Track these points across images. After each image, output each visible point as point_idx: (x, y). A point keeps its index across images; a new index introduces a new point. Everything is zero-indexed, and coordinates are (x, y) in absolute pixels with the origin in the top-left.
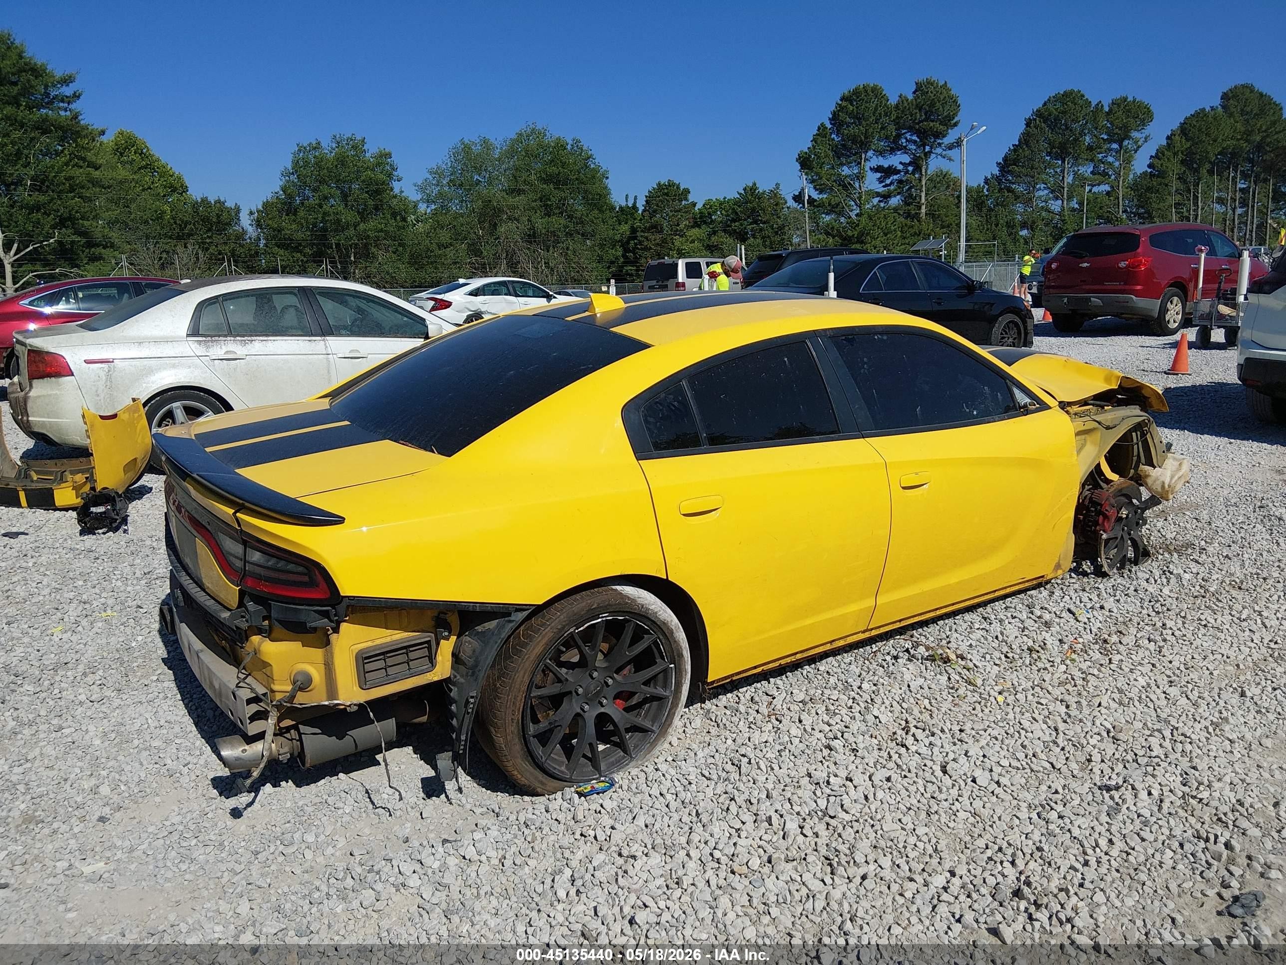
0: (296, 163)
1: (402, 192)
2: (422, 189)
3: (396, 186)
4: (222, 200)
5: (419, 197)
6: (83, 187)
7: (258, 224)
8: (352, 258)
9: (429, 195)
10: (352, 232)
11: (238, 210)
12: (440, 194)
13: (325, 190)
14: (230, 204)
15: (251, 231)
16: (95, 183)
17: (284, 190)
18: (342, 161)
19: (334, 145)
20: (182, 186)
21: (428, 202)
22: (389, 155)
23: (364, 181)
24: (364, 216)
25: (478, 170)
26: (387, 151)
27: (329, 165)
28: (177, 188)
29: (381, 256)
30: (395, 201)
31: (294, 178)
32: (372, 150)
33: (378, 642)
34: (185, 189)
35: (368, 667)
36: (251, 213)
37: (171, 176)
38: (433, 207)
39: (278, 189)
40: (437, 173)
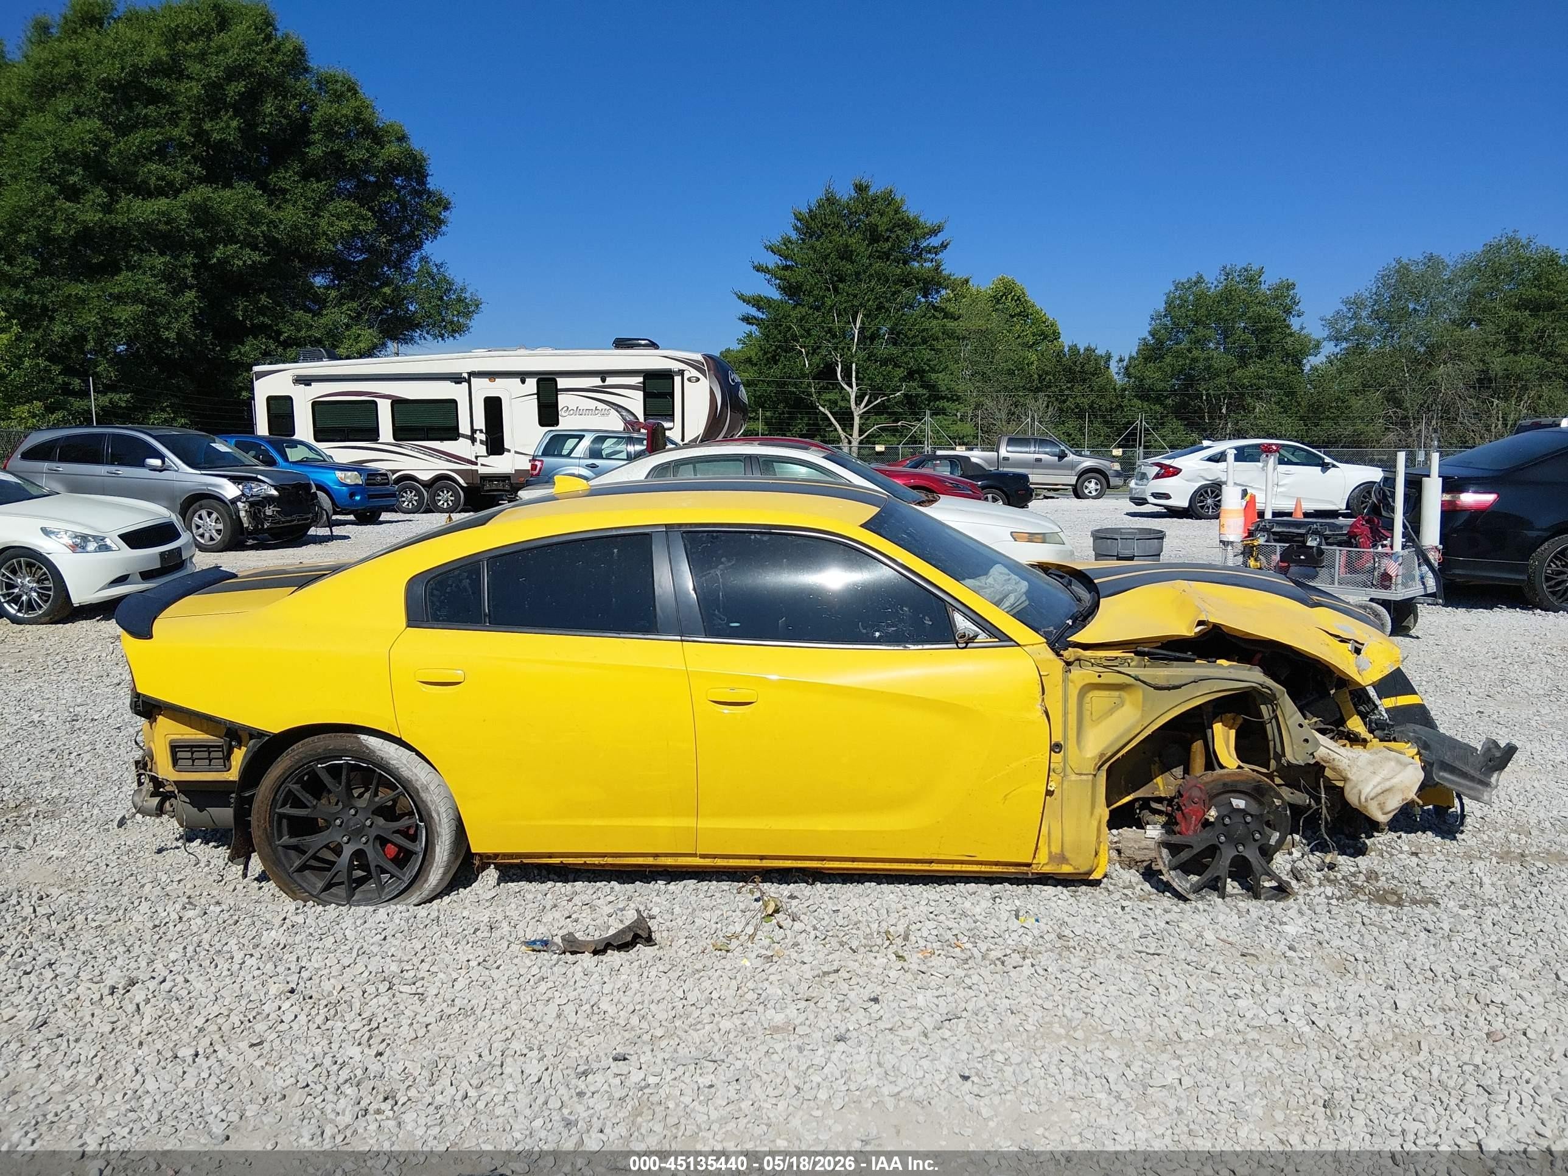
0: (1169, 304)
1: (1302, 328)
2: (1331, 324)
3: (1295, 323)
4: (1093, 346)
5: (1325, 334)
6: (937, 339)
7: (1128, 374)
8: (1224, 411)
9: (1339, 331)
10: (1222, 380)
11: (1109, 358)
12: (1356, 330)
13: (1200, 332)
14: (1101, 351)
15: (1119, 380)
16: (951, 335)
17: (1153, 334)
18: (1227, 297)
19: (1223, 277)
20: (1054, 332)
21: (1337, 339)
22: (1290, 286)
23: (1250, 318)
24: (1243, 359)
25: (1417, 297)
26: (1290, 281)
27: (1210, 302)
28: (1049, 334)
29: (1260, 407)
30: (1290, 340)
31: (1167, 321)
32: (1269, 281)
33: (186, 737)
34: (1056, 336)
35: (180, 755)
36: (1121, 360)
37: (1044, 322)
38: (1344, 345)
39: (1146, 334)
40: (1355, 304)
